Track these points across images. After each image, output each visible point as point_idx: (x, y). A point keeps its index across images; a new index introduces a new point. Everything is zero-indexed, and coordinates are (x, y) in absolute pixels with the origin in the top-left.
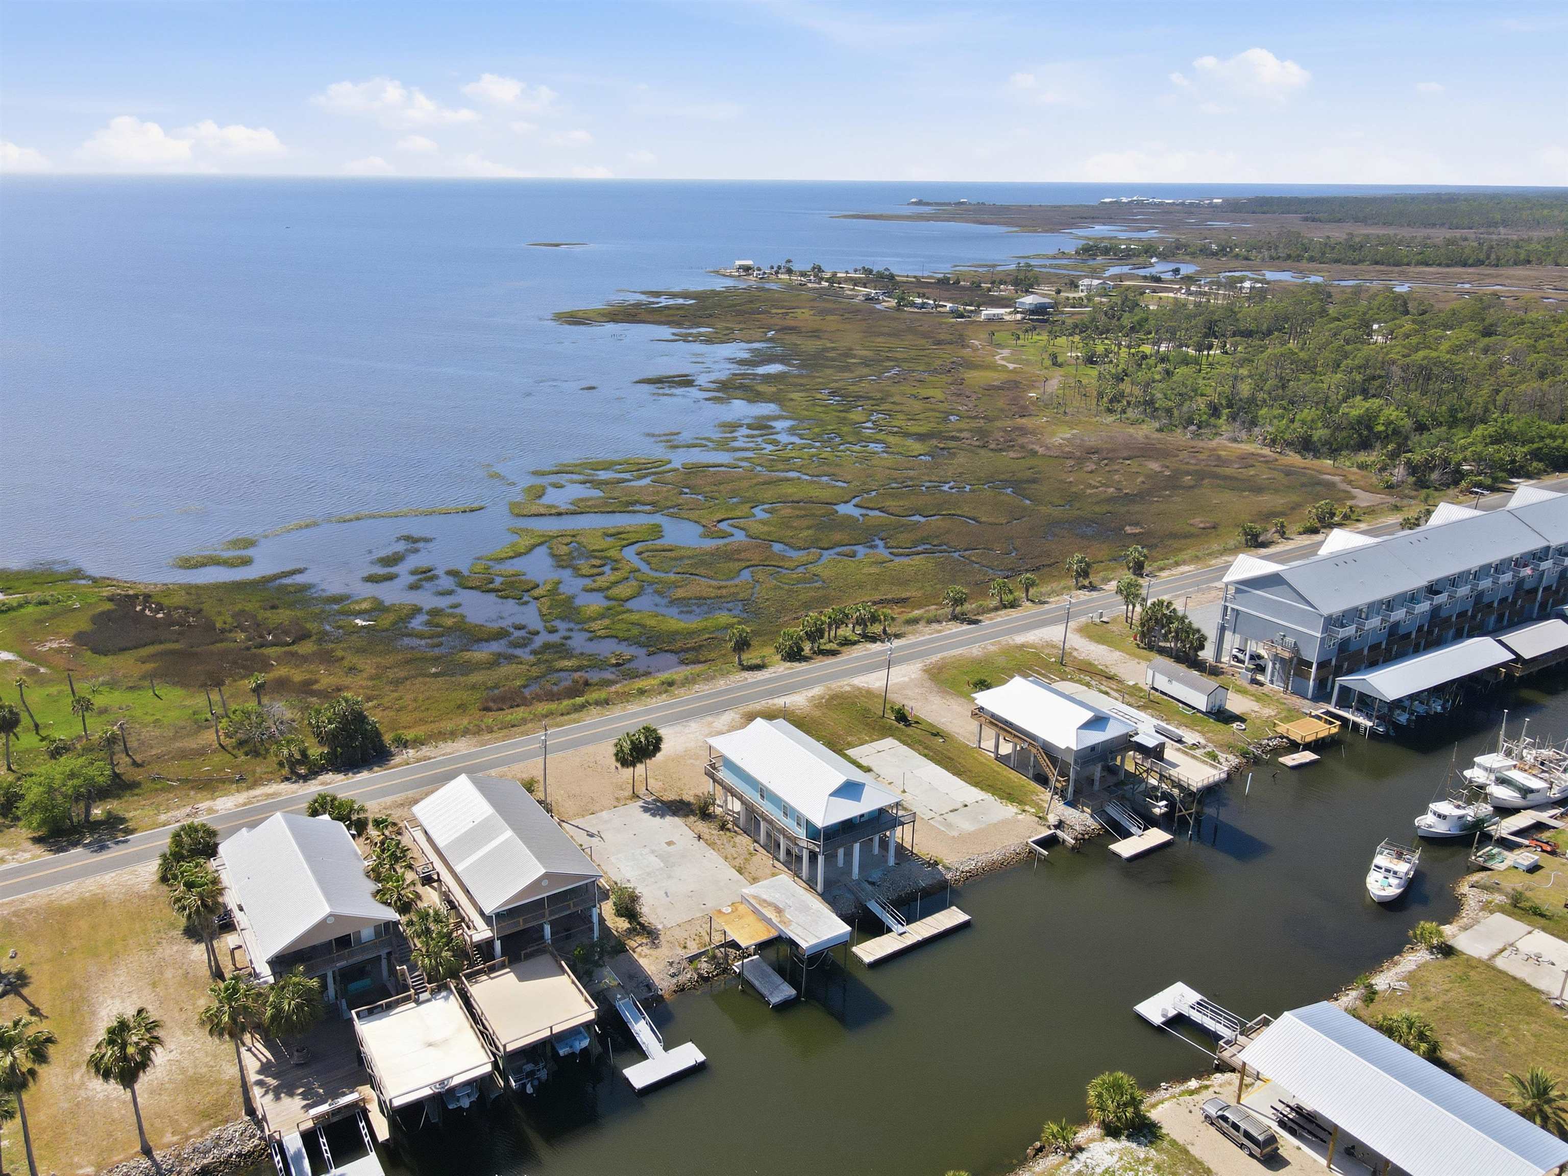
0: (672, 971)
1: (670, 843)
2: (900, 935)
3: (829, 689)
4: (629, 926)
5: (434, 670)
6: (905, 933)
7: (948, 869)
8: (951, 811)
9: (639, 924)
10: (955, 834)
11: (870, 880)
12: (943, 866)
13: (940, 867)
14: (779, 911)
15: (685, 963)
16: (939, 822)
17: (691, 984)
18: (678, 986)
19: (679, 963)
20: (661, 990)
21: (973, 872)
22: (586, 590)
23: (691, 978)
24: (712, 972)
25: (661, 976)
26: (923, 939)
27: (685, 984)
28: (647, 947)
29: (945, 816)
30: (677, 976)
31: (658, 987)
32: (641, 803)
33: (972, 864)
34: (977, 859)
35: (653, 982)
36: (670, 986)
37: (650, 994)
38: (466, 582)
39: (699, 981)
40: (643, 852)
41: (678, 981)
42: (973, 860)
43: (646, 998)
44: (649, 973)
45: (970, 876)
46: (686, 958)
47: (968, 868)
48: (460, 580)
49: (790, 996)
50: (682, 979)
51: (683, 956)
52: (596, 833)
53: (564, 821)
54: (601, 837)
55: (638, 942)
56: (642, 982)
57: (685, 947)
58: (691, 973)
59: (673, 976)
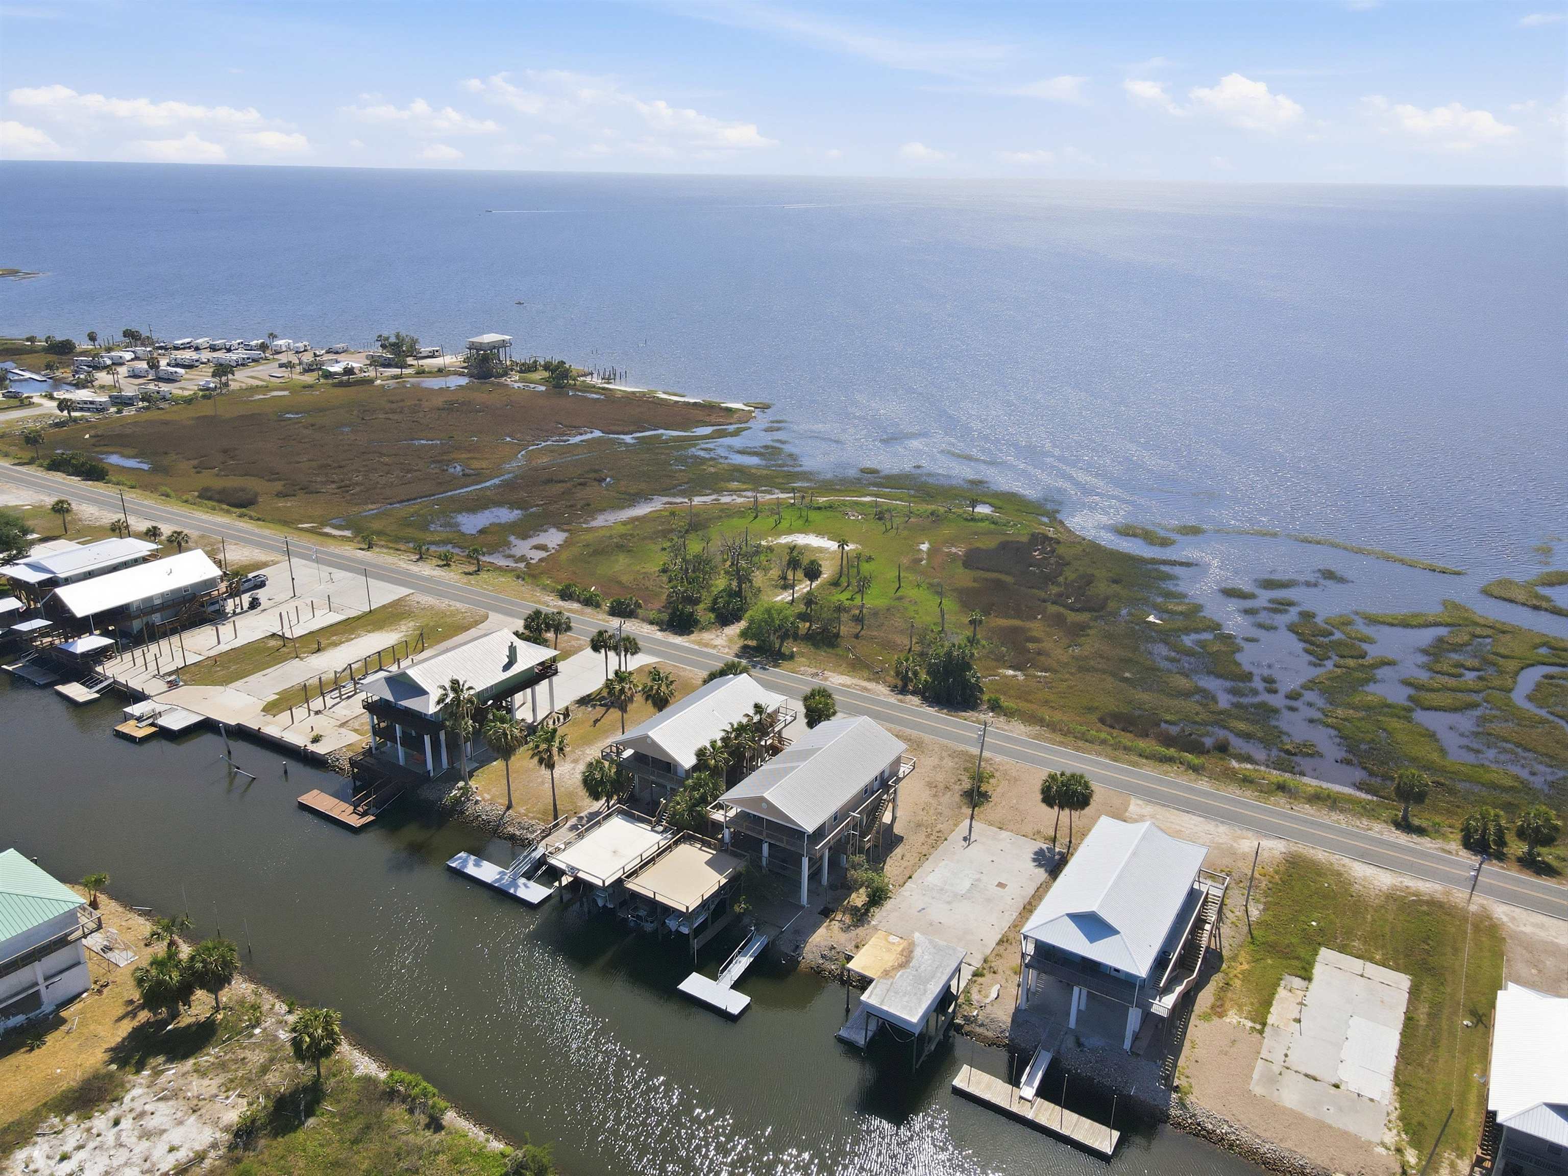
0: (827, 953)
1: (1001, 885)
2: (1021, 1098)
3: (1448, 893)
4: (860, 906)
5: (1127, 675)
6: (1028, 1100)
7: (1182, 1105)
8: (1307, 1075)
9: (867, 911)
10: (1262, 1093)
11: (1082, 1040)
12: (1180, 1099)
13: (1176, 1095)
14: (903, 965)
16: (1268, 1070)
17: (828, 975)
18: (818, 967)
19: (838, 953)
20: (804, 958)
21: (1212, 1135)
22: (1404, 681)
23: (833, 970)
24: (853, 981)
25: (815, 949)
26: (1033, 1120)
27: (824, 971)
28: (841, 926)
29: (1285, 1071)
30: (826, 959)
31: (802, 954)
32: (1046, 846)
33: (1223, 1129)
34: (1237, 1130)
35: (804, 947)
36: (813, 961)
37: (792, 954)
38: (1300, 626)
39: (836, 978)
40: (970, 875)
41: (823, 964)
42: (1231, 1127)
43: (785, 953)
44: (810, 940)
45: (1204, 1136)
46: (846, 954)
47: (1211, 1127)
48: (1301, 621)
49: (857, 1042)
50: (827, 965)
51: (846, 950)
52: (972, 840)
53: (972, 818)
54: (969, 845)
55: (843, 918)
56: (797, 941)
57: (858, 947)
58: (838, 967)
59: (823, 957)
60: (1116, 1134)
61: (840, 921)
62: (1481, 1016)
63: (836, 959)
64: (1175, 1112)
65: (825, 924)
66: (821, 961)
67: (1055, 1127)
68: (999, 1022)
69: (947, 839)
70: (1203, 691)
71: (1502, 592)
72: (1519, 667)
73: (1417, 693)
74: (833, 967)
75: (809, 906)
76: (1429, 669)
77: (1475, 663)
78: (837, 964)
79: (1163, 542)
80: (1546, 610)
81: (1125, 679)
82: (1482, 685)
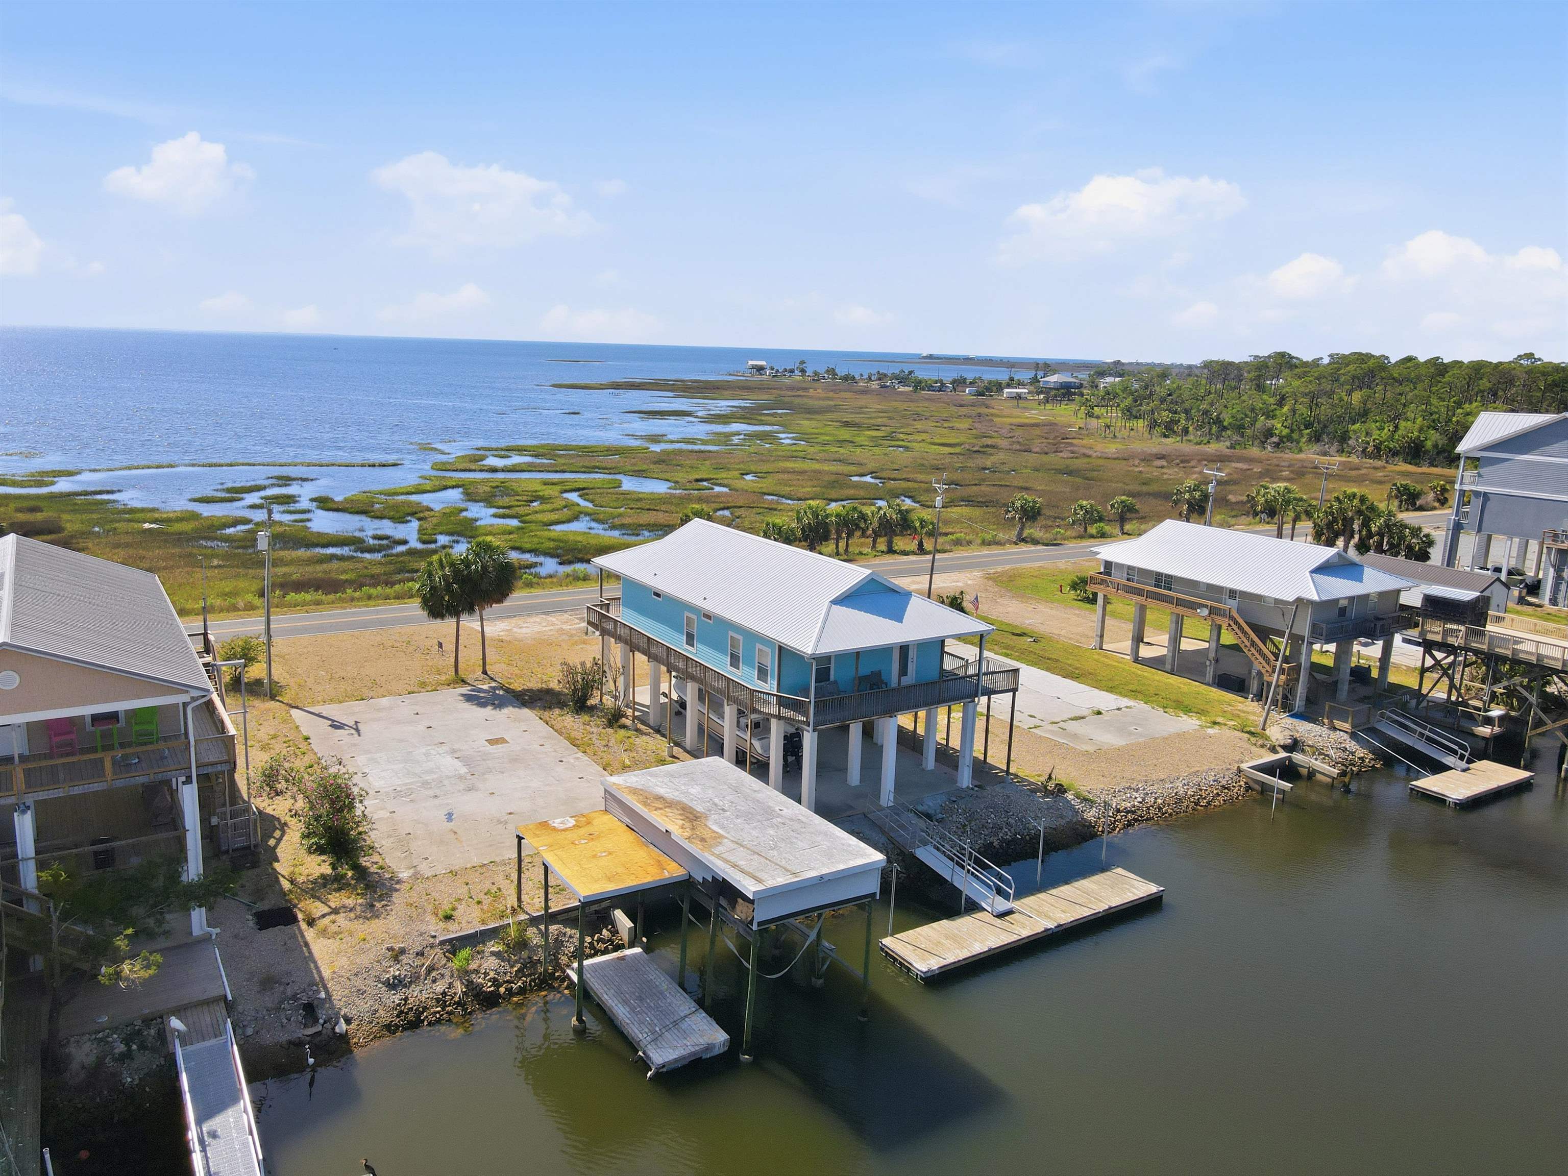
0: (394, 971)
1: (495, 742)
2: (1002, 915)
6: (1010, 912)
7: (1087, 802)
10: (1091, 748)
11: (920, 808)
13: (1069, 796)
14: (692, 817)
15: (436, 956)
16: (1053, 733)
17: (443, 1009)
18: (402, 1012)
19: (420, 954)
20: (348, 1021)
21: (1139, 813)
22: (495, 516)
23: (444, 994)
24: (508, 982)
25: (358, 983)
26: (1059, 926)
27: (425, 1009)
28: (352, 915)
29: (1062, 725)
30: (405, 986)
31: (338, 1013)
32: (465, 690)
33: (1136, 798)
34: (1144, 789)
35: (329, 995)
36: (376, 1011)
37: (310, 1031)
38: (330, 505)
39: (465, 1004)
40: (433, 752)
41: (406, 999)
42: (1137, 790)
43: (290, 1042)
44: (326, 973)
45: (1136, 820)
46: (442, 943)
47: (1129, 805)
48: (324, 503)
49: (709, 1047)
50: (419, 994)
51: (434, 937)
52: (352, 723)
53: (297, 708)
54: (357, 730)
55: (333, 905)
56: (294, 997)
57: (448, 918)
58: (448, 980)
59: (394, 985)
60: (1119, 870)
61: (335, 911)
62: (1023, 634)
63: (431, 969)
64: (1090, 815)
65: (310, 934)
66: (396, 998)
67: (1085, 912)
69: (307, 738)
70: (333, 557)
71: (454, 468)
72: (557, 494)
73: (524, 518)
74: (440, 987)
75: (218, 930)
76: (499, 508)
77: (525, 498)
78: (443, 975)
79: (40, 484)
80: (503, 471)
81: (219, 566)
82: (556, 506)
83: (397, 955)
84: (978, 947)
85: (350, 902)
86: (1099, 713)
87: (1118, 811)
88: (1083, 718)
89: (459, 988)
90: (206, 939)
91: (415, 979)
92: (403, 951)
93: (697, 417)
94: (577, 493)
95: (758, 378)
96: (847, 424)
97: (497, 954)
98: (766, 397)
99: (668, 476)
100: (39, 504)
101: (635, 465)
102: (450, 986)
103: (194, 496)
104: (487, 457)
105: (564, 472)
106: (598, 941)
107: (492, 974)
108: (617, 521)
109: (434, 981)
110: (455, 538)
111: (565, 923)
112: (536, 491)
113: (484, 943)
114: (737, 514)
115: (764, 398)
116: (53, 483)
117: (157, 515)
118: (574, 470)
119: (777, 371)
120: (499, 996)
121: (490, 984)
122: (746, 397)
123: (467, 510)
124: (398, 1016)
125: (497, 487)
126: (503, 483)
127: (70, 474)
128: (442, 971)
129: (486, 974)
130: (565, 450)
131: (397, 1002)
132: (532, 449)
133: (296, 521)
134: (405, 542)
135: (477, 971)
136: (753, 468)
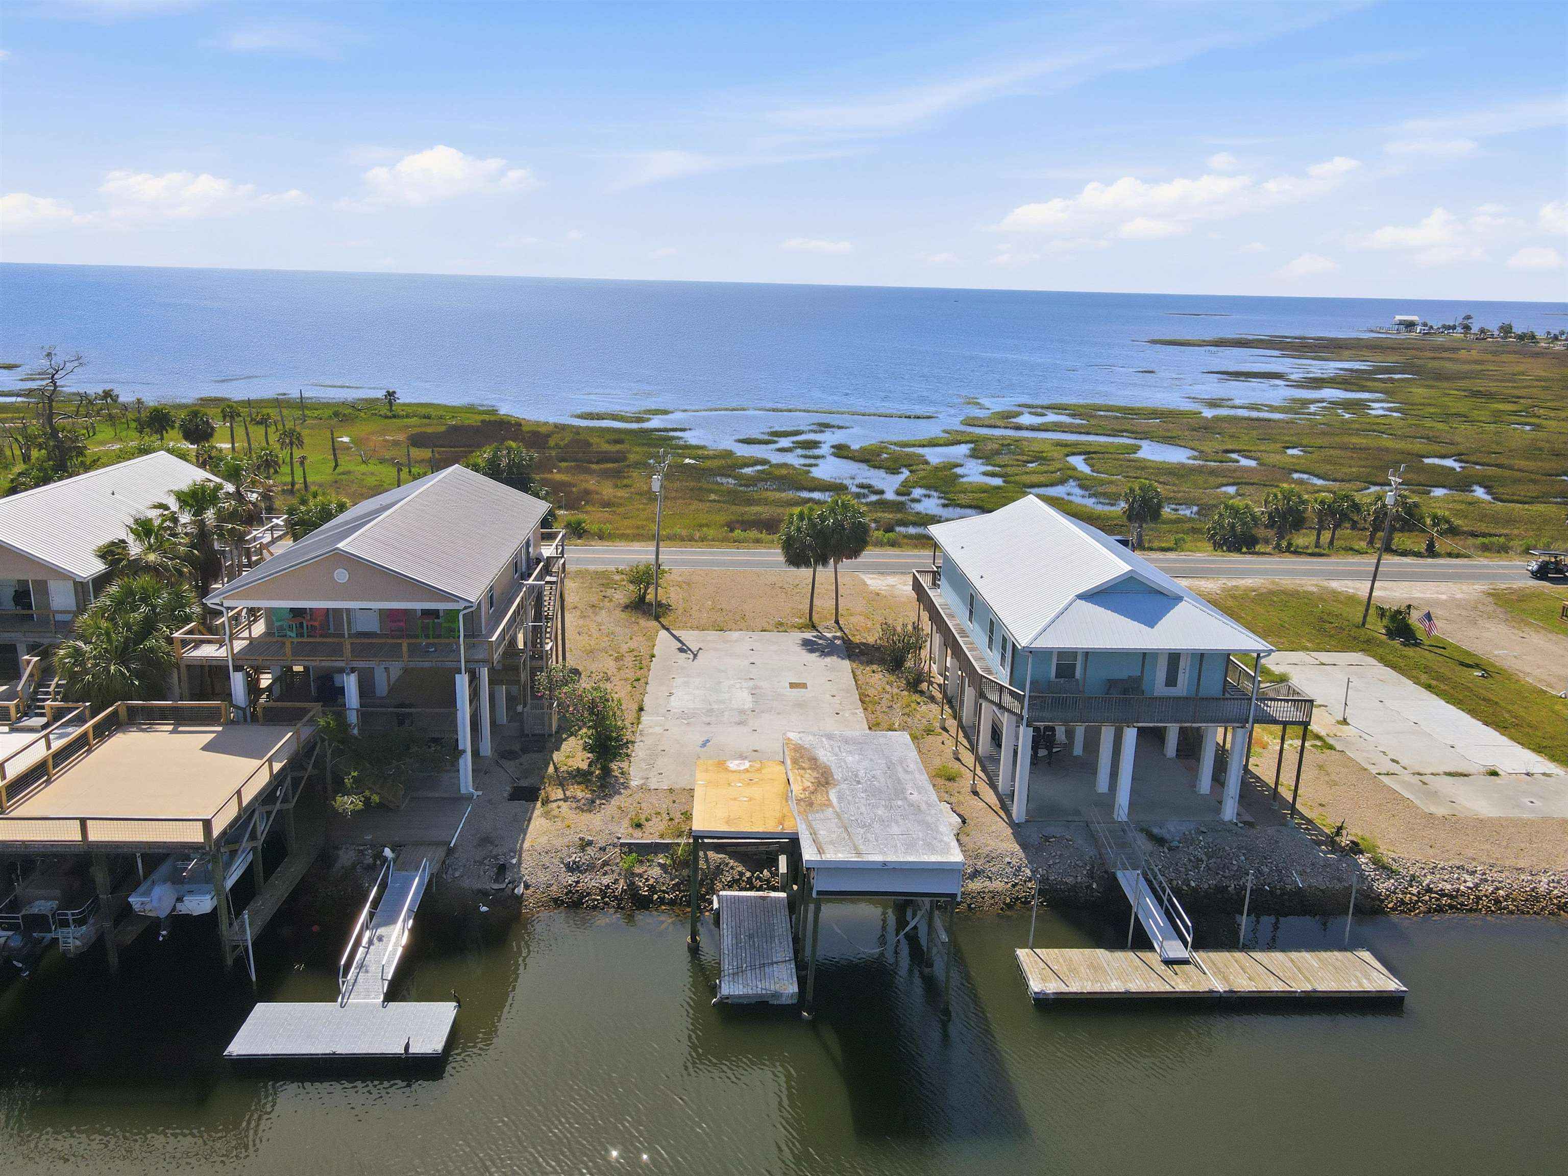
0: (577, 858)
1: (797, 685)
3: (1274, 583)
4: (584, 767)
6: (1185, 962)
7: (1385, 870)
8: (1446, 774)
9: (606, 771)
10: (1440, 811)
12: (1374, 860)
13: (1363, 859)
14: (823, 781)
15: (614, 854)
16: (1407, 785)
17: (602, 899)
18: (570, 892)
19: (603, 849)
20: (527, 887)
21: (1461, 899)
22: (985, 474)
23: (608, 886)
24: (664, 892)
25: (546, 860)
26: (1232, 992)
27: (588, 894)
28: (574, 805)
29: (1423, 778)
30: (580, 872)
31: (521, 878)
32: (809, 635)
33: (1465, 882)
34: (1484, 874)
35: (519, 863)
36: (551, 885)
37: (496, 886)
38: (845, 453)
39: (622, 899)
40: (738, 686)
41: (578, 882)
42: (1473, 873)
43: (480, 891)
44: (526, 845)
45: (1451, 907)
46: (622, 845)
47: (1449, 887)
48: (841, 451)
49: (776, 995)
50: (591, 881)
51: (619, 838)
52: (695, 649)
53: (667, 629)
54: (695, 656)
55: (568, 793)
56: (496, 857)
57: (639, 826)
58: (615, 876)
59: (573, 868)
60: (1366, 955)
61: (565, 799)
62: (1477, 666)
63: (605, 863)
64: (1383, 886)
65: (537, 812)
66: (570, 879)
67: (1276, 986)
68: (1001, 856)
69: (653, 656)
70: (811, 500)
71: (981, 423)
72: (1060, 456)
73: (1008, 479)
74: (606, 880)
75: (480, 793)
76: (994, 466)
77: (1025, 458)
78: (613, 871)
79: (639, 420)
80: (1027, 429)
81: (715, 501)
82: (1051, 468)
83: (585, 845)
84: (1115, 986)
85: (580, 795)
86: (1494, 774)
87: (1429, 890)
88: (1465, 775)
89: (622, 884)
90: (469, 798)
91: (591, 868)
92: (590, 843)
93: (1287, 380)
94: (1083, 457)
95: (1404, 335)
96: (1476, 394)
97: (662, 866)
98: (1395, 358)
99: (1196, 444)
100: (623, 436)
101: (1168, 430)
102: (616, 881)
103: (741, 438)
104: (1023, 414)
105: (1088, 433)
106: (758, 878)
107: (651, 882)
108: (1100, 490)
109: (604, 874)
110: (927, 492)
111: (732, 855)
112: (1042, 452)
113: (656, 854)
114: (1241, 492)
115: (1391, 360)
116: (648, 420)
117: (700, 452)
118: (1099, 432)
119: (1431, 327)
120: (652, 901)
121: (646, 889)
122: (1368, 359)
123: (962, 466)
124: (567, 894)
125: (1009, 445)
126: (1017, 441)
127: (665, 412)
128: (614, 868)
129: (647, 880)
130: (1107, 411)
131: (570, 882)
132: (1072, 408)
133: (805, 465)
134: (882, 492)
135: (641, 876)
136: (1304, 442)
